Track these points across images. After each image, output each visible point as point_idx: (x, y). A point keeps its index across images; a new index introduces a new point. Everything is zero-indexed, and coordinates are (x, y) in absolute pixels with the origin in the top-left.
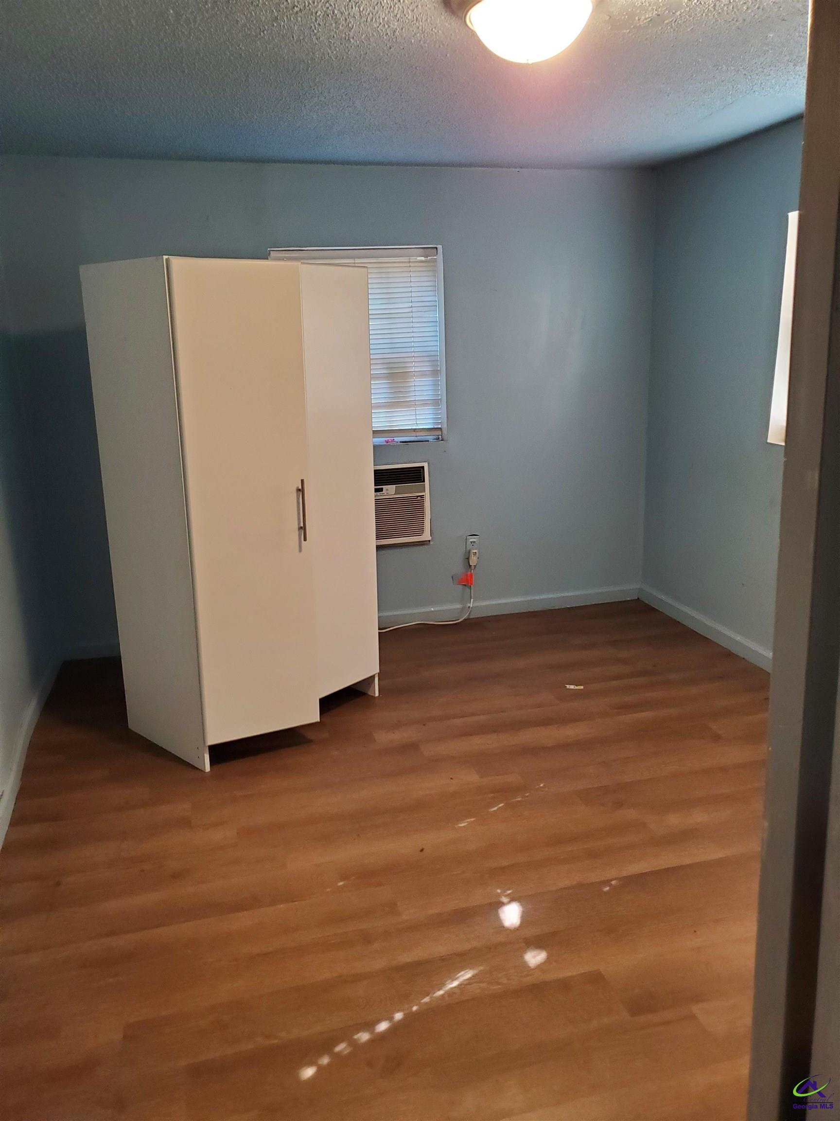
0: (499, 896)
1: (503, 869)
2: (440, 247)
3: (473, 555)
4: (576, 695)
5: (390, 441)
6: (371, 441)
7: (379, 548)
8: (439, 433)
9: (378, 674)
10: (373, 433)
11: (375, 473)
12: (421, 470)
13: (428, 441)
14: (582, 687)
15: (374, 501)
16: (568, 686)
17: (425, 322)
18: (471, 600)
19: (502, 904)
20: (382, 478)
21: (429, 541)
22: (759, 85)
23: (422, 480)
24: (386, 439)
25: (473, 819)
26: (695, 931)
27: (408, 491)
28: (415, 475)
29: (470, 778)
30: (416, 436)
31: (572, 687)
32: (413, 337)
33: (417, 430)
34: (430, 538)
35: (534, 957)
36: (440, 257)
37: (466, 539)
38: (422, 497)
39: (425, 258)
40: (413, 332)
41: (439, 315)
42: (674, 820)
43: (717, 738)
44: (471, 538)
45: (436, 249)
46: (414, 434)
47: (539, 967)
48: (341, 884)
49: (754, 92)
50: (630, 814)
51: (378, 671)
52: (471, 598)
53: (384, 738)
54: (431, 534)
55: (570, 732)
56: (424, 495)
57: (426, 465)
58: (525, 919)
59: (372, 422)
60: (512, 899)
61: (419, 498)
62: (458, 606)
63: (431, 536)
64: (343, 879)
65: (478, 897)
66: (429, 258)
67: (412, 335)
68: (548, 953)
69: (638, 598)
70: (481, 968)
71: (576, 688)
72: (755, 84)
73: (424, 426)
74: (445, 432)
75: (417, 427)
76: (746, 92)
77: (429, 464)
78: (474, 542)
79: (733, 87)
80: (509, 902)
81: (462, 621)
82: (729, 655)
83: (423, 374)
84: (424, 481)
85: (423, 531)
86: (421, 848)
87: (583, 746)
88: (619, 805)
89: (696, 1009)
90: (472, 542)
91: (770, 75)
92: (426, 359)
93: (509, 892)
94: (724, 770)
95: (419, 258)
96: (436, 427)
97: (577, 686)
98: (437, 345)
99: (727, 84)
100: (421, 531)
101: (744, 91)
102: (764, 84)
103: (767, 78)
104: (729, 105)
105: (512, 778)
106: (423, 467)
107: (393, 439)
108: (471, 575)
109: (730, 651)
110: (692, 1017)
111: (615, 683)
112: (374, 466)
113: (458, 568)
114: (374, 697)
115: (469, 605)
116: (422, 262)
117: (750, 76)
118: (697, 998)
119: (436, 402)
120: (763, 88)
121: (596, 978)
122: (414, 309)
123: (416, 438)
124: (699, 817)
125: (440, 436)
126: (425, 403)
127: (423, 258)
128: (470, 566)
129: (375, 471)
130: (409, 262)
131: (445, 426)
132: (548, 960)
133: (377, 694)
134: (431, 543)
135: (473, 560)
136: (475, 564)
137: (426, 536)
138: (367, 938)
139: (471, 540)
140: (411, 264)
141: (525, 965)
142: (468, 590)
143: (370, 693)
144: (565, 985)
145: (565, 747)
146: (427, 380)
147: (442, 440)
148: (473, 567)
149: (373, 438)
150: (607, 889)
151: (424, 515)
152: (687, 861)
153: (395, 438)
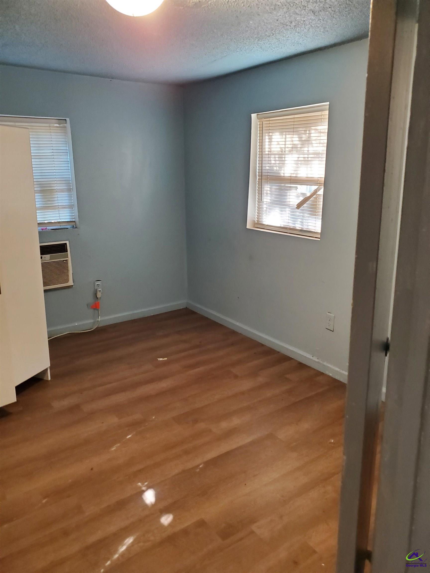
0: (140, 487)
1: (140, 471)
2: (68, 119)
3: (98, 292)
4: (164, 363)
5: (44, 229)
6: (37, 229)
7: (45, 291)
8: (73, 224)
9: (50, 367)
10: (38, 224)
11: (40, 248)
12: (65, 245)
13: (68, 228)
14: (166, 359)
15: (41, 264)
16: (159, 359)
17: (61, 161)
18: (99, 317)
19: (144, 491)
20: (44, 250)
21: (72, 286)
22: (240, 48)
23: (66, 251)
24: (42, 228)
25: (119, 445)
26: (245, 484)
27: (58, 258)
28: (62, 248)
29: (113, 420)
30: (60, 226)
31: (161, 359)
32: (55, 170)
33: (61, 222)
34: (73, 284)
35: (166, 520)
36: (68, 125)
37: (94, 283)
38: (66, 260)
39: (59, 125)
40: (54, 167)
41: (70, 157)
42: (224, 425)
43: (236, 377)
44: (97, 283)
45: (65, 121)
46: (59, 224)
47: (170, 525)
48: (44, 501)
49: (237, 51)
50: (202, 426)
51: (50, 365)
52: (99, 316)
53: (57, 405)
54: (73, 281)
55: (164, 385)
56: (67, 260)
57: (67, 242)
58: (158, 498)
59: (37, 218)
60: (149, 487)
61: (65, 262)
62: (92, 321)
63: (73, 283)
64: (44, 498)
65: (129, 492)
66: (62, 125)
67: (54, 168)
68: (173, 515)
69: (186, 307)
70: (137, 534)
71: (163, 359)
72: (238, 48)
73: (65, 220)
74: (77, 223)
75: (60, 221)
76: (233, 51)
77: (69, 241)
78: (99, 284)
79: (228, 48)
80: (147, 490)
81: (95, 329)
82: (234, 333)
83: (62, 191)
84: (67, 252)
85: (68, 280)
86: (91, 468)
87: (172, 391)
88: (196, 421)
89: (254, 527)
90: (97, 285)
91: (246, 44)
92: (64, 182)
93: (146, 483)
94: (243, 393)
95: (55, 125)
96: (72, 220)
97: (163, 358)
98: (70, 174)
99: (225, 46)
100: (67, 281)
101: (233, 50)
102: (242, 48)
103: (244, 45)
104: (224, 57)
105: (137, 416)
106: (66, 244)
107: (46, 227)
108: (98, 303)
109: (234, 330)
110: (252, 532)
111: (183, 354)
112: (40, 243)
113: (91, 300)
114: (48, 381)
115: (98, 319)
116: (57, 127)
117: (237, 43)
118: (253, 521)
119: (71, 207)
120: (241, 50)
121: (201, 524)
122: (54, 154)
123: (60, 227)
124: (236, 421)
125: (74, 226)
126: (64, 207)
127: (58, 125)
128: (97, 298)
129: (40, 246)
130: (50, 127)
131: (77, 220)
132: (174, 520)
133: (49, 379)
134: (73, 286)
135: (99, 295)
136: (100, 297)
137: (71, 283)
138: (66, 533)
139: (97, 284)
140: (51, 128)
141: (162, 526)
142: (96, 311)
143: (45, 379)
144: (185, 532)
145: (161, 394)
146: (65, 194)
147: (76, 228)
148: (99, 298)
149: (38, 227)
150: (198, 470)
151: (69, 271)
152: (234, 446)
153: (47, 227)
